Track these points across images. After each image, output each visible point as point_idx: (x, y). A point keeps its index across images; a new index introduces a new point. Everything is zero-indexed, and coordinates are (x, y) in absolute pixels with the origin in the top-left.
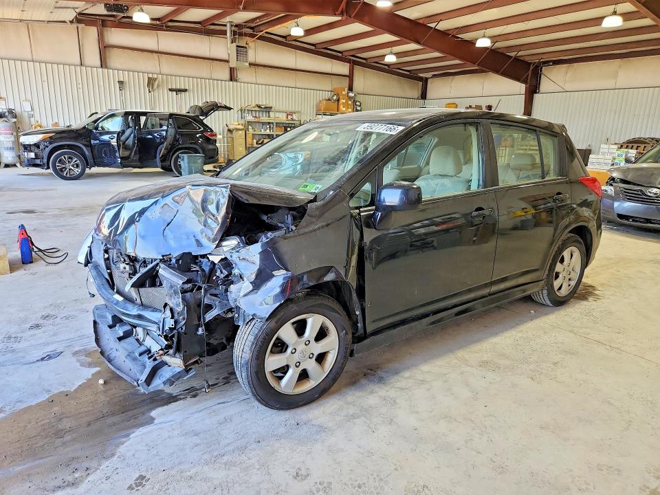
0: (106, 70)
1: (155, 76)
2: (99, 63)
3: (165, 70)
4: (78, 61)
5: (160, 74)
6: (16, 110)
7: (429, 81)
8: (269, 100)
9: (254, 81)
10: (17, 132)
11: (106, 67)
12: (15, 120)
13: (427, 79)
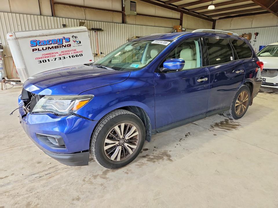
0: (55, 18)
1: (83, 21)
2: (50, 14)
3: (88, 17)
4: (39, 13)
5: (86, 20)
6: (2, 44)
7: (217, 21)
8: (142, 34)
9: (135, 24)
10: (4, 57)
11: (55, 16)
12: (2, 50)
13: (215, 20)
